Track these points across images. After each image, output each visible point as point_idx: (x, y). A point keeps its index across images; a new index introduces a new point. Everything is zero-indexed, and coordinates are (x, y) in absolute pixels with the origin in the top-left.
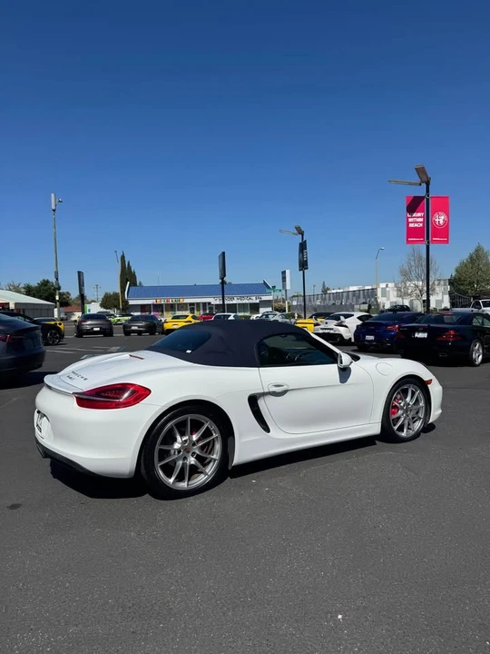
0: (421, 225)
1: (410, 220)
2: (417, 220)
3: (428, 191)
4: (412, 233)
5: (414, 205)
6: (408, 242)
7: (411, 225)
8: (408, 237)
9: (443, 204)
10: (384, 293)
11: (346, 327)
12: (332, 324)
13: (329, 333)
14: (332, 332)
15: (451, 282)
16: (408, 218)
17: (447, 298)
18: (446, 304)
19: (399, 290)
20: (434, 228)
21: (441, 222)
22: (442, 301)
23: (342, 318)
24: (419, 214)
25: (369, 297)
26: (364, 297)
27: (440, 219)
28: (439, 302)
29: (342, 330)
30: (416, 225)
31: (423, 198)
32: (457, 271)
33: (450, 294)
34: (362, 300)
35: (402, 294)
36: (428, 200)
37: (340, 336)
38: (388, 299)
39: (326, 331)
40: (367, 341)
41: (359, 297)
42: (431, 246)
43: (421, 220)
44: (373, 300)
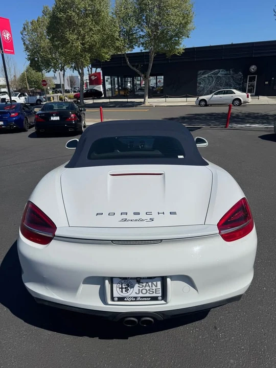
20: (4, 42)
21: (8, 38)
27: (6, 35)
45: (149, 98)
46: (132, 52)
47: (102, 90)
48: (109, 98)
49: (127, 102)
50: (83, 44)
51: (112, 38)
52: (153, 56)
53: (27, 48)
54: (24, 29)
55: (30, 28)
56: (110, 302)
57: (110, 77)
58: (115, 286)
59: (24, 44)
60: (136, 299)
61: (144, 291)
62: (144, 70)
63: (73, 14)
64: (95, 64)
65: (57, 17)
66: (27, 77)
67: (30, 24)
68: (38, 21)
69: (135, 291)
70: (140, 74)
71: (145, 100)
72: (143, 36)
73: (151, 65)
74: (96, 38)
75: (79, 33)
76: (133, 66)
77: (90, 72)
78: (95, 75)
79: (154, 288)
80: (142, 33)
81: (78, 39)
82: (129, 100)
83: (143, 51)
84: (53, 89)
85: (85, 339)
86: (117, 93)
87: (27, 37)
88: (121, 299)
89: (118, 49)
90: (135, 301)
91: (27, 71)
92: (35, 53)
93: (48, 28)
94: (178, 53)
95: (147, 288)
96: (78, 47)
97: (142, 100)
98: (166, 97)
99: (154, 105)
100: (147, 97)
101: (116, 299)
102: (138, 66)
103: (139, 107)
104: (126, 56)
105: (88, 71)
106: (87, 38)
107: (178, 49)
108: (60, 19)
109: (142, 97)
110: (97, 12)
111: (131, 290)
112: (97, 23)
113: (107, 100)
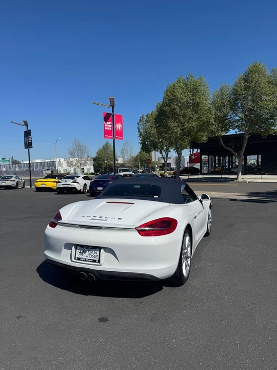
0: (111, 129)
1: (106, 125)
2: (109, 125)
3: (113, 111)
4: (107, 133)
5: (107, 117)
6: (105, 137)
7: (106, 128)
8: (105, 134)
9: (120, 119)
10: (60, 164)
11: (78, 183)
12: (69, 182)
13: (67, 187)
14: (69, 186)
15: (95, 160)
16: (104, 124)
17: (92, 167)
18: (92, 171)
19: (68, 162)
20: (116, 131)
21: (120, 128)
22: (90, 169)
23: (76, 178)
24: (110, 123)
25: (51, 166)
26: (48, 166)
27: (119, 126)
28: (89, 169)
29: (75, 185)
30: (108, 129)
31: (111, 114)
32: (97, 154)
33: (94, 165)
34: (46, 168)
35: (70, 164)
36: (113, 116)
37: (75, 188)
38: (62, 167)
39: (66, 186)
40: (99, 190)
41: (44, 166)
42: (115, 140)
43: (111, 126)
44: (53, 168)
45: (242, 175)
46: (226, 134)
47: (199, 167)
48: (204, 174)
49: (221, 178)
50: (182, 130)
51: (208, 123)
52: (247, 136)
53: (141, 135)
54: (140, 120)
55: (144, 120)
56: (74, 260)
57: (207, 156)
58: (77, 250)
59: (139, 131)
60: (85, 260)
61: (90, 256)
62: (238, 150)
63: (176, 107)
64: (193, 145)
65: (163, 110)
66: (140, 157)
67: (145, 117)
68: (151, 114)
69: (86, 255)
70: (234, 153)
71: (238, 177)
72: (238, 120)
73: (245, 145)
74: (194, 124)
75: (180, 121)
76: (226, 146)
77: (192, 153)
78: (195, 155)
79: (95, 254)
80: (237, 118)
81: (178, 126)
82: (223, 176)
83: (238, 133)
84: (161, 167)
85: (67, 292)
86: (213, 170)
87: (142, 126)
88: (79, 259)
89: (212, 132)
90: (85, 261)
91: (140, 153)
92: (146, 138)
93: (156, 119)
94: (274, 133)
95: (92, 254)
96: (177, 132)
97: (236, 176)
98: (262, 174)
99: (248, 181)
100: (241, 174)
101: (76, 258)
102: (232, 146)
103: (231, 182)
104: (220, 138)
105: (190, 151)
106: (186, 125)
107: (273, 130)
108: (166, 112)
109: (236, 174)
110: (197, 104)
111: (84, 254)
112: (196, 113)
113: (202, 176)
